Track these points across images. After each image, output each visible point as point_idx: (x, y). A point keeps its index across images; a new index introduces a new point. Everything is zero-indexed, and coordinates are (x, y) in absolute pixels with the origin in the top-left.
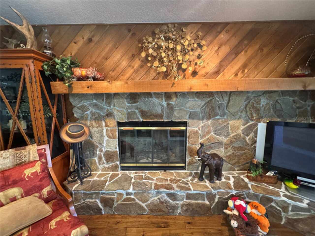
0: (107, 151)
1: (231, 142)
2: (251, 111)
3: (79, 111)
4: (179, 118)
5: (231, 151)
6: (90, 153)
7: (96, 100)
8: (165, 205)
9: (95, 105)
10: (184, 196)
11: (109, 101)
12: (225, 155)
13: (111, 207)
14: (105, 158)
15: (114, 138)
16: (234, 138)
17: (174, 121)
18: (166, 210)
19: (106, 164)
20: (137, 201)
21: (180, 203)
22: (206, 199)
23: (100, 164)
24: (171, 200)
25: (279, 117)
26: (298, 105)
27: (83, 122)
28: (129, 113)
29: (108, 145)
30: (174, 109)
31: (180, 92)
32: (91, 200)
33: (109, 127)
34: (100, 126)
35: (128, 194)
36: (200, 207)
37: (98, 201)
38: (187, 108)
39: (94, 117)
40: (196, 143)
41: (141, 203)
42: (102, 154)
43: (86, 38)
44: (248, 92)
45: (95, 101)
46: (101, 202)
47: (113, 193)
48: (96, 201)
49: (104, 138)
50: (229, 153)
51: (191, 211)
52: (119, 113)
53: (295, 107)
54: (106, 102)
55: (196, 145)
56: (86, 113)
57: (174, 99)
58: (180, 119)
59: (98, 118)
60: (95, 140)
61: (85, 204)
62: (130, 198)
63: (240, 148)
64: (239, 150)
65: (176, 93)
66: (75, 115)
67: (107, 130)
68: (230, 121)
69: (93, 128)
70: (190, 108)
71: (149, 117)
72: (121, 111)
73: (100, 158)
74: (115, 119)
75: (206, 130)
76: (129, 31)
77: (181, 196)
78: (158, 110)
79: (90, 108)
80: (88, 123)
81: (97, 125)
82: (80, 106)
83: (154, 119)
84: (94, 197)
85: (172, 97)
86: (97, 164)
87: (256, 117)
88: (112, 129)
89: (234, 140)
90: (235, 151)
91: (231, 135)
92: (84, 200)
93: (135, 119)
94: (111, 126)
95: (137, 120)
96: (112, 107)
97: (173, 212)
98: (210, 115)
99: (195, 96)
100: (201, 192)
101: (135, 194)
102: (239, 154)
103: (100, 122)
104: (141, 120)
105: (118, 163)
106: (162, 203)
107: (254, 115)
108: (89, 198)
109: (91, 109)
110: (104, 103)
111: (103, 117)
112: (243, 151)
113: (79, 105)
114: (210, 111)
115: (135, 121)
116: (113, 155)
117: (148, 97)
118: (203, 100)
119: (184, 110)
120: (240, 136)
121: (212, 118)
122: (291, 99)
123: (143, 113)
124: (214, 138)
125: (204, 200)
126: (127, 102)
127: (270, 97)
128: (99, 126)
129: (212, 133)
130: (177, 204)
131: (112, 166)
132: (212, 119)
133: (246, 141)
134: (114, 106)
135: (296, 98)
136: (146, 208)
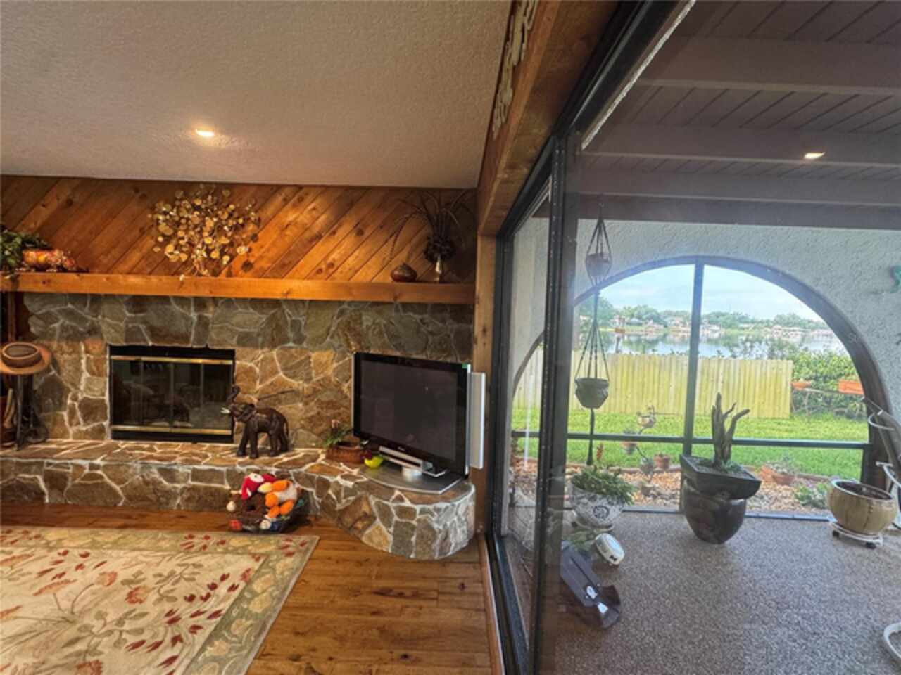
0: (86, 399)
1: (315, 392)
2: (346, 335)
3: (41, 322)
4: (219, 343)
5: (315, 408)
6: (54, 403)
7: (73, 304)
8: (151, 487)
9: (70, 314)
10: (188, 474)
11: (95, 306)
12: (304, 417)
13: (61, 490)
14: (82, 412)
15: (100, 375)
16: (321, 385)
17: (210, 347)
18: (152, 497)
19: (84, 425)
20: (107, 479)
21: (180, 486)
22: (226, 481)
23: (71, 424)
24: (166, 480)
25: (397, 347)
26: (430, 329)
27: (45, 342)
28: (128, 331)
29: (88, 388)
30: (210, 326)
31: (221, 298)
32: (27, 476)
33: (92, 354)
34: (76, 351)
35: (93, 467)
36: (212, 495)
37: (40, 478)
38: (233, 325)
39: (65, 335)
40: (251, 391)
41: (113, 485)
42: (76, 404)
43: (63, 198)
44: (341, 303)
45: (70, 306)
46: (45, 481)
47: (67, 464)
48: (36, 478)
49: (81, 375)
50: (312, 413)
51: (197, 501)
52: (110, 329)
53: (426, 332)
54: (90, 309)
55: (250, 394)
56: (52, 326)
57: (211, 309)
58: (221, 345)
59: (74, 337)
60: (65, 377)
61: (15, 482)
62: (96, 474)
63: (331, 404)
64: (330, 408)
65: (214, 298)
66: (33, 330)
67: (88, 359)
68: (313, 352)
69: (62, 354)
70: (238, 325)
71: (163, 338)
72: (116, 325)
73: (72, 414)
74: (102, 338)
75: (269, 367)
76: (137, 191)
77: (183, 474)
78: (180, 326)
79: (60, 317)
80: (55, 345)
81: (71, 350)
82: (43, 314)
83: (172, 342)
84: (33, 471)
85: (208, 304)
86: (67, 423)
87: (355, 346)
88: (97, 358)
89: (320, 388)
90: (322, 408)
91: (315, 380)
92: (16, 474)
93: (138, 341)
94: (94, 351)
95: (142, 344)
96: (100, 317)
97: (167, 504)
98: (273, 339)
99: (248, 304)
100: (217, 468)
101: (105, 468)
102: (329, 414)
103: (75, 343)
104: (150, 344)
105: (106, 423)
106: (147, 483)
107: (352, 343)
108: (24, 472)
109: (61, 321)
110: (87, 309)
111: (82, 334)
112: (335, 409)
113: (40, 312)
114: (274, 332)
115: (138, 344)
116: (96, 408)
117: (162, 303)
118: (263, 313)
119: (228, 329)
120: (330, 381)
121: (279, 345)
122: (418, 317)
123: (154, 332)
124: (283, 383)
125: (222, 483)
126: (127, 310)
127: (379, 313)
128: (74, 352)
129: (281, 374)
130: (175, 488)
131: (93, 429)
132: (279, 347)
133: (342, 392)
134: (104, 316)
135: (426, 316)
136: (120, 492)
